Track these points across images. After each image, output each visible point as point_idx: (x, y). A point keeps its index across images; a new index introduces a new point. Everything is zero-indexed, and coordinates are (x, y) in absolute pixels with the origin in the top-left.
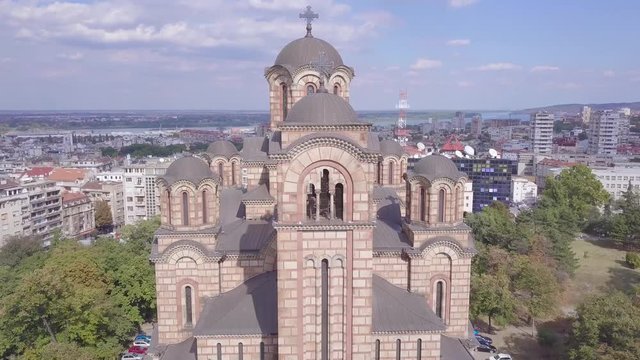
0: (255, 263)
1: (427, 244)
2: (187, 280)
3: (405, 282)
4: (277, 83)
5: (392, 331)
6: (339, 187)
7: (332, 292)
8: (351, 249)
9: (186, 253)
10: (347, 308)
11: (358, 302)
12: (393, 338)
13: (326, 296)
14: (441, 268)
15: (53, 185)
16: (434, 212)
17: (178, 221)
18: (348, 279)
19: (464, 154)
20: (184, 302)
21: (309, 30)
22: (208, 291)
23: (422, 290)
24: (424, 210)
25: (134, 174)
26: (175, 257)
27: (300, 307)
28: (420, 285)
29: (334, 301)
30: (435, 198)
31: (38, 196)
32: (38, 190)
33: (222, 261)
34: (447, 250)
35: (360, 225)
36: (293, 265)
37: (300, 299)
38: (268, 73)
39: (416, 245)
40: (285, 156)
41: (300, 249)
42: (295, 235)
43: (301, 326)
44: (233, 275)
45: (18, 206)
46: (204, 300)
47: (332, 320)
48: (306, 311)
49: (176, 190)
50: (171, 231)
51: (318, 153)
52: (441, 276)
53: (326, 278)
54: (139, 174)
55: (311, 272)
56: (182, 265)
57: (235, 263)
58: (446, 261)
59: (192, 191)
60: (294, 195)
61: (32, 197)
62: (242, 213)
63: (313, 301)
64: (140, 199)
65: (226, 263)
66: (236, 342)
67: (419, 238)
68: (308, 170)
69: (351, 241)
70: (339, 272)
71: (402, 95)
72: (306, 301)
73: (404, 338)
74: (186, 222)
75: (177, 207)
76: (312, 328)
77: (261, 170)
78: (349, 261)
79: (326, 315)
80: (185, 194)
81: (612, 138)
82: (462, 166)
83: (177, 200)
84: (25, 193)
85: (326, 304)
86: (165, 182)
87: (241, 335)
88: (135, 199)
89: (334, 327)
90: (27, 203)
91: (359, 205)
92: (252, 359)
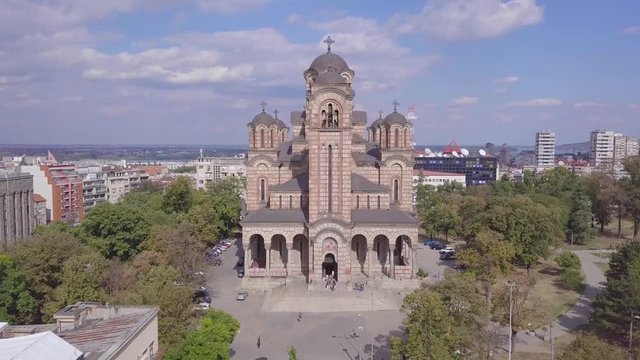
0: (297, 168)
1: (390, 158)
2: (262, 176)
3: (377, 180)
4: (311, 78)
5: (365, 191)
6: (337, 111)
7: (333, 160)
8: (341, 140)
9: (262, 161)
10: (340, 167)
11: (344, 164)
12: (366, 195)
13: (330, 162)
14: (397, 173)
15: (144, 172)
16: (393, 142)
17: (258, 145)
18: (340, 154)
19: (460, 153)
20: (260, 188)
21: (329, 49)
22: (273, 182)
23: (386, 184)
24: (388, 141)
25: (205, 163)
26: (257, 163)
27: (319, 167)
28: (385, 182)
29: (334, 164)
30: (393, 134)
31: (136, 179)
32: (135, 175)
33: (280, 167)
34: (400, 162)
35: (345, 129)
36: (316, 147)
37: (319, 162)
38: (306, 73)
39: (383, 159)
40: (314, 98)
41: (319, 140)
42: (316, 133)
43: (319, 175)
44: (286, 174)
45: (122, 184)
46: (271, 186)
47: (333, 173)
48: (321, 169)
49: (258, 129)
50: (255, 150)
51: (327, 96)
52: (397, 176)
53: (330, 153)
54: (209, 163)
55: (324, 151)
56: (260, 168)
57: (287, 168)
58: (399, 168)
59: (266, 129)
60: (316, 115)
61: (131, 179)
62: (290, 151)
63: (324, 164)
64: (209, 181)
65: (282, 168)
66: (288, 195)
67: (384, 156)
68: (322, 104)
69: (341, 136)
70: (336, 151)
71: (411, 108)
72: (322, 164)
73: (371, 195)
74: (263, 146)
75: (258, 138)
76: (324, 177)
77: (301, 127)
78: (340, 146)
79: (330, 171)
80: (262, 131)
81: (608, 153)
82: (457, 162)
83: (258, 134)
84: (127, 176)
85: (330, 167)
86: (252, 125)
87: (291, 191)
88: (205, 182)
89: (334, 177)
90: (128, 183)
91: (345, 119)
92: (296, 204)
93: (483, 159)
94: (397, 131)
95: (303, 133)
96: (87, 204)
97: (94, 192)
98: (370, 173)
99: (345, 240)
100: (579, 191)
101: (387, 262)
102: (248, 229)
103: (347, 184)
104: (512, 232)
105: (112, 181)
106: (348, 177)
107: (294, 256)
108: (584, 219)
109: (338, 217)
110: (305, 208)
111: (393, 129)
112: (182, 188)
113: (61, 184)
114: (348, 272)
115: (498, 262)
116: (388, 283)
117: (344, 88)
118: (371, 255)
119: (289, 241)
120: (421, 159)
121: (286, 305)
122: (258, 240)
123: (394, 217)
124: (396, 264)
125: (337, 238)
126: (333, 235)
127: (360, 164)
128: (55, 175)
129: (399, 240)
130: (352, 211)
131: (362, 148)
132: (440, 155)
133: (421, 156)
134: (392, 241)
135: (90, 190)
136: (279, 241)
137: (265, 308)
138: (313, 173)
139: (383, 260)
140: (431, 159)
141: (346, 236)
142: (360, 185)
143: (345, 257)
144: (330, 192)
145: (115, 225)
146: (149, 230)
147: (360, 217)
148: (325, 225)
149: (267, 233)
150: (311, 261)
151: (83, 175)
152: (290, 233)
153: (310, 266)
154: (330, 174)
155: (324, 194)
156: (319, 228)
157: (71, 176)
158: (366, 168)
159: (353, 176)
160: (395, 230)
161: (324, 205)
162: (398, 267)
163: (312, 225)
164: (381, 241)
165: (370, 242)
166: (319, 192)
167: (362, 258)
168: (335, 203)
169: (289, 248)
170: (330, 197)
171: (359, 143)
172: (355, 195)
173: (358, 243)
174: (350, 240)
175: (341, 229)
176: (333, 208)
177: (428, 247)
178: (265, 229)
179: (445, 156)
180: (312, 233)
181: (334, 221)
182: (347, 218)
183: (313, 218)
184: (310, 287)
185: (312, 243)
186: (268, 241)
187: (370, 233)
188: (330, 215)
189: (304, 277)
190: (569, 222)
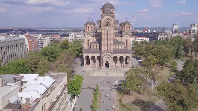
0: (98, 37)
1: (125, 34)
2: (88, 39)
3: (121, 41)
4: (102, 11)
5: (117, 44)
8: (111, 30)
9: (89, 35)
10: (110, 37)
11: (112, 36)
12: (117, 45)
15: (53, 37)
16: (126, 29)
17: (87, 31)
18: (111, 33)
19: (148, 31)
20: (88, 43)
21: (108, 2)
24: (124, 29)
25: (71, 34)
26: (87, 36)
27: (104, 37)
28: (123, 41)
29: (109, 36)
30: (126, 27)
31: (51, 39)
32: (51, 38)
33: (93, 37)
34: (128, 35)
35: (112, 26)
36: (104, 32)
38: (101, 9)
39: (123, 35)
40: (103, 17)
42: (104, 28)
43: (104, 40)
44: (95, 39)
46: (91, 42)
49: (87, 26)
50: (86, 32)
51: (107, 17)
52: (127, 40)
53: (108, 33)
55: (106, 33)
57: (95, 37)
58: (127, 37)
60: (104, 22)
62: (96, 32)
63: (106, 36)
64: (73, 40)
67: (123, 34)
68: (106, 19)
69: (111, 28)
71: (133, 17)
73: (119, 45)
74: (89, 31)
75: (87, 28)
76: (106, 40)
78: (110, 31)
79: (108, 38)
80: (89, 26)
81: (195, 31)
82: (147, 34)
83: (87, 27)
84: (49, 38)
85: (108, 37)
86: (86, 25)
87: (97, 44)
88: (71, 40)
89: (109, 40)
90: (49, 40)
91: (112, 24)
92: (98, 48)
93: (154, 33)
94: (127, 26)
95: (100, 27)
96: (38, 46)
97: (40, 43)
98: (119, 39)
99: (111, 58)
100: (180, 44)
101: (123, 63)
102: (85, 54)
103: (112, 42)
104: (158, 55)
105: (45, 39)
106: (113, 40)
107: (97, 62)
108: (181, 52)
109: (109, 51)
110: (100, 49)
111: (126, 26)
112: (66, 43)
113: (31, 40)
114: (112, 66)
115: (153, 64)
116: (123, 69)
117: (112, 15)
118: (118, 62)
119: (96, 58)
120: (136, 33)
121: (96, 74)
122: (88, 57)
123: (125, 51)
124: (125, 64)
125: (109, 57)
126: (108, 56)
127: (116, 36)
128: (29, 38)
129: (127, 57)
130: (113, 49)
131: (117, 31)
132: (142, 32)
133: (136, 32)
134: (124, 58)
135: (39, 42)
136: (93, 58)
137: (90, 75)
138: (103, 39)
139: (121, 63)
140: (139, 33)
141: (111, 56)
142: (116, 42)
143: (111, 62)
144: (107, 44)
145: (49, 53)
146: (58, 54)
147: (115, 51)
148: (106, 53)
149: (90, 56)
150: (102, 63)
151: (37, 38)
152: (96, 55)
153: (102, 64)
154: (108, 40)
155: (106, 45)
156: (104, 54)
157: (33, 38)
158: (118, 37)
159: (114, 40)
160: (125, 55)
161: (106, 48)
162: (126, 65)
163: (102, 53)
164: (121, 58)
165: (118, 58)
166: (104, 44)
167: (116, 62)
168: (109, 47)
169: (96, 59)
170: (107, 45)
171: (116, 30)
172: (115, 45)
173: (115, 59)
174: (113, 57)
175: (110, 54)
176: (108, 49)
177: (136, 59)
178: (89, 54)
179: (143, 32)
180: (102, 55)
181: (108, 52)
182: (112, 51)
183: (103, 51)
184: (102, 70)
185: (102, 58)
186: (90, 58)
187: (118, 56)
188: (107, 51)
189: (100, 67)
190: (176, 53)
